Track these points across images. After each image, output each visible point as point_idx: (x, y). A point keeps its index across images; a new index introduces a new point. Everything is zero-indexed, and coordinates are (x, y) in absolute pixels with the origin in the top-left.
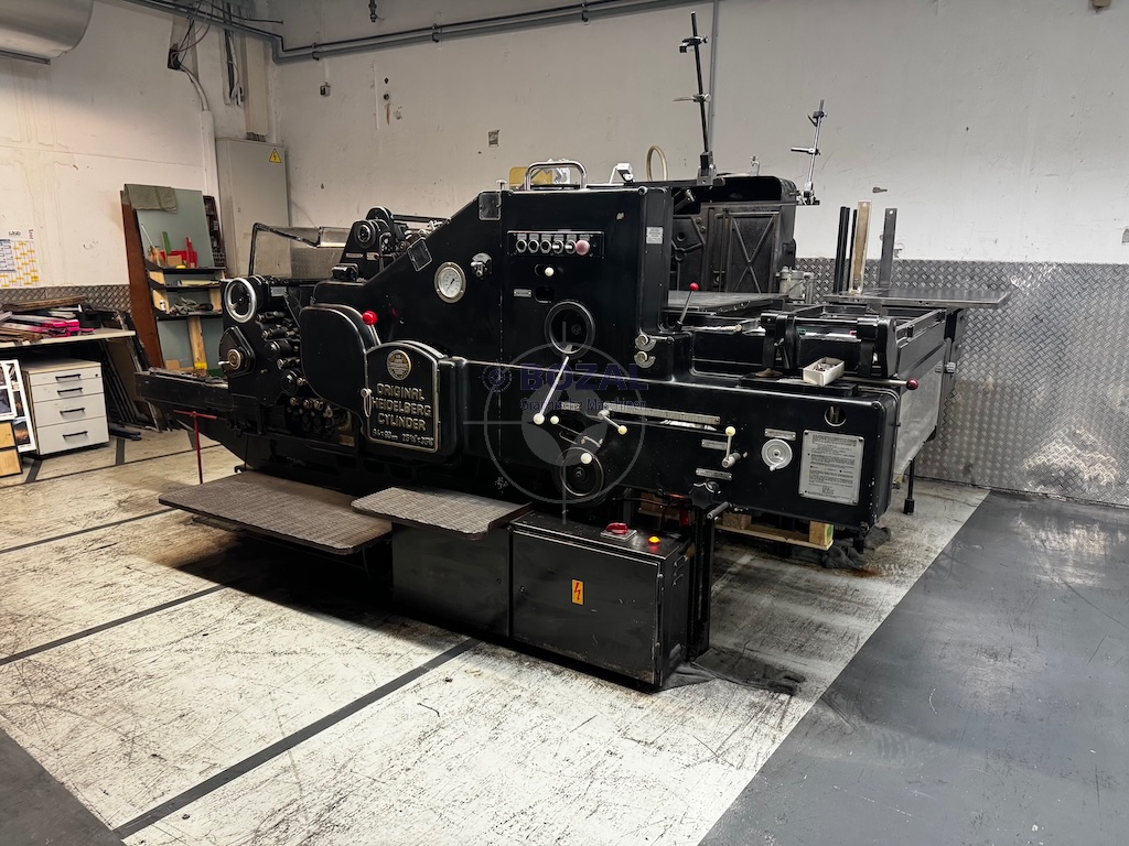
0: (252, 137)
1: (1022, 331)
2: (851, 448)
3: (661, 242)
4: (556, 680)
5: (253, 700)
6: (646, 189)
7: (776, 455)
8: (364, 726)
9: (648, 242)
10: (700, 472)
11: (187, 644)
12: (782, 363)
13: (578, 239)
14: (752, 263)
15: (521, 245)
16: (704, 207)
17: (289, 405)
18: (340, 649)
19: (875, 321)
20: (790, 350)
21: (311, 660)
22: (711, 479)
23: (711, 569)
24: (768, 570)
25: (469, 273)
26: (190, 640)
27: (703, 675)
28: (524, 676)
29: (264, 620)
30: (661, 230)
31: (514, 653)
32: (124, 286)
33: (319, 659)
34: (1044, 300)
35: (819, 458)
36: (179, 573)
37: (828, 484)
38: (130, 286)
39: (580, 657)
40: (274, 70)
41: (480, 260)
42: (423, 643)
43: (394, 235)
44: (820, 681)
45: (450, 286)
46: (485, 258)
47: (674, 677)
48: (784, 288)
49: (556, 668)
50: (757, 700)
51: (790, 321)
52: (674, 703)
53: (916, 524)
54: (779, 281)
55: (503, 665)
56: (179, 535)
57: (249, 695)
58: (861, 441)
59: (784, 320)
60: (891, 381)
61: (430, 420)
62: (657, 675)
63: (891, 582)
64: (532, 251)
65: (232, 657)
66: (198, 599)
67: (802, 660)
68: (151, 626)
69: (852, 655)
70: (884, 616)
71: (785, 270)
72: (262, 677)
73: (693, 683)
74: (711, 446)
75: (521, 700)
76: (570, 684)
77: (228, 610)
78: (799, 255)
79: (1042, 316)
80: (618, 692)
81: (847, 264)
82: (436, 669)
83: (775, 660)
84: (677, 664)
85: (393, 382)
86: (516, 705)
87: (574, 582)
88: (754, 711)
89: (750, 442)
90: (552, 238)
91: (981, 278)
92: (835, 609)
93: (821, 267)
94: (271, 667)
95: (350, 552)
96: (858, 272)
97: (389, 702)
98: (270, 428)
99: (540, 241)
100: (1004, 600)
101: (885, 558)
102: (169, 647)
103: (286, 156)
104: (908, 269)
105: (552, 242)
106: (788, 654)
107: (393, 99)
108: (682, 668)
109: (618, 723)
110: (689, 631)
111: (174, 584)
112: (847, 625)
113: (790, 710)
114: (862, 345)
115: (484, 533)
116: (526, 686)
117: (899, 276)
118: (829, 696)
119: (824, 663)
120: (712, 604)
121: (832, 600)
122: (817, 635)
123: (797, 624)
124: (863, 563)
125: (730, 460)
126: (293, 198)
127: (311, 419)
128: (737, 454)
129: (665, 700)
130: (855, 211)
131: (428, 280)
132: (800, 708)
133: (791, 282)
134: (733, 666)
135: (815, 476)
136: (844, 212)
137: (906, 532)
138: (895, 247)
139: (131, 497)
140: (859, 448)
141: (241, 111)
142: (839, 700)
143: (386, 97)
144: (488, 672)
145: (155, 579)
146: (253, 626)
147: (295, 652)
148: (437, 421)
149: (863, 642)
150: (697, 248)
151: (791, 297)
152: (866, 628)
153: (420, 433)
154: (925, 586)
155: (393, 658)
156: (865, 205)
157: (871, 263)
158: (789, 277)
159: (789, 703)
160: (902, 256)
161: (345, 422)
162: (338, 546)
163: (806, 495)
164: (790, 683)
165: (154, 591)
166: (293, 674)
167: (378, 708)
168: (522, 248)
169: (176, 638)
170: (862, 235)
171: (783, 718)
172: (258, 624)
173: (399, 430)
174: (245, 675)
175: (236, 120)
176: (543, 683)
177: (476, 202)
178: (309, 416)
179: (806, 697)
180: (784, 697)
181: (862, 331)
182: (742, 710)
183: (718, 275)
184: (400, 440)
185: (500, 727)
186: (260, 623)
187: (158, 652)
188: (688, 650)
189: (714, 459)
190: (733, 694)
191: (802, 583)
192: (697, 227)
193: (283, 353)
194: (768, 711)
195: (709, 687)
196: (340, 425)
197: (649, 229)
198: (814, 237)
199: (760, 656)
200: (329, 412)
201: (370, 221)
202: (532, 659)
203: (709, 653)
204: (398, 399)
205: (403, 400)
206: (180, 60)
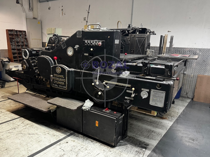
0: (34, 18)
1: (200, 64)
2: (163, 94)
3: (118, 43)
4: (92, 143)
5: (23, 146)
6: (115, 31)
7: (144, 95)
8: (47, 153)
9: (115, 43)
10: (126, 97)
11: (10, 131)
12: (146, 72)
13: (99, 42)
14: (140, 48)
15: (86, 43)
16: (130, 35)
17: (36, 78)
18: (44, 133)
19: (169, 64)
20: (148, 70)
21: (37, 136)
22: (129, 99)
23: (128, 117)
24: (142, 117)
25: (74, 49)
26: (11, 130)
27: (125, 143)
28: (84, 142)
29: (28, 126)
30: (119, 40)
31: (83, 136)
32: (7, 50)
33: (39, 136)
34: (206, 57)
35: (154, 96)
36: (12, 114)
37: (156, 102)
38: (8, 50)
39: (97, 138)
40: (39, 4)
41: (77, 46)
42: (63, 133)
43: (59, 40)
44: (153, 145)
45: (70, 52)
46: (78, 46)
47: (119, 144)
48: (147, 54)
49: (92, 140)
50: (138, 150)
51: (148, 63)
52: (118, 150)
53: (175, 106)
54: (146, 52)
55: (80, 139)
56: (13, 104)
57: (22, 145)
58: (165, 92)
59: (147, 63)
60: (173, 78)
61: (65, 83)
62: (115, 144)
63: (169, 121)
64: (88, 45)
65: (20, 135)
66: (15, 120)
67: (148, 140)
68: (4, 126)
69: (160, 139)
70: (168, 129)
71: (148, 49)
72: (26, 140)
73: (123, 145)
74: (129, 92)
75: (83, 148)
76: (95, 145)
77: (21, 123)
78: (151, 46)
79: (205, 61)
80: (106, 147)
81: (162, 48)
82: (65, 139)
83: (142, 140)
84: (120, 140)
85: (57, 74)
86: (82, 149)
87: (96, 121)
88: (137, 153)
89: (138, 91)
90: (93, 42)
91: (192, 52)
92: (156, 127)
93: (155, 48)
94: (28, 137)
95: (47, 112)
96: (164, 50)
97: (53, 147)
98: (33, 82)
99: (90, 42)
100: (195, 126)
101: (168, 115)
102: (7, 132)
103: (41, 22)
104: (175, 49)
105: (93, 43)
106: (145, 138)
107: (63, 10)
108: (121, 141)
109: (105, 155)
110: (123, 133)
111: (10, 116)
112: (159, 131)
113: (145, 153)
114: (166, 69)
115: (76, 110)
116: (85, 145)
117: (173, 51)
118: (154, 149)
119: (153, 141)
120: (128, 125)
121: (156, 125)
122: (152, 133)
123: (148, 131)
124: (163, 116)
125: (133, 95)
126: (43, 31)
127: (41, 81)
128: (135, 94)
129: (117, 150)
130: (164, 36)
131: (65, 51)
132: (148, 152)
133: (149, 52)
134: (133, 141)
135: (153, 100)
136: (162, 36)
137: (173, 108)
138: (173, 44)
139: (5, 95)
140: (164, 94)
141: (32, 13)
142: (157, 151)
143: (62, 10)
144: (76, 141)
145: (6, 115)
146: (25, 127)
147: (34, 134)
148: (67, 83)
149: (163, 136)
150: (128, 44)
151: (149, 56)
152: (163, 132)
153: (63, 85)
154: (177, 122)
155: (55, 136)
156: (166, 35)
157: (167, 48)
158: (148, 51)
159: (145, 151)
160: (174, 46)
161: (48, 82)
162: (44, 110)
163: (151, 104)
164: (145, 146)
165: (6, 118)
166: (33, 140)
167: (51, 149)
168: (86, 44)
169: (8, 130)
170: (165, 42)
171: (144, 155)
172: (27, 127)
173: (58, 85)
174: (22, 139)
175: (31, 14)
176: (88, 144)
177: (76, 33)
178: (40, 80)
179: (149, 150)
180: (144, 149)
181: (166, 66)
182: (134, 153)
183: (132, 50)
184: (59, 87)
185: (78, 155)
186: (27, 126)
187: (4, 133)
188: (122, 137)
189: (129, 95)
190: (132, 148)
191: (149, 120)
192: (128, 39)
193: (35, 66)
194: (140, 153)
195: (127, 146)
196: (47, 82)
197: (115, 40)
198: (154, 42)
199: (139, 139)
200: (44, 80)
201: (53, 37)
202: (87, 138)
203: (127, 137)
204: (58, 78)
205: (59, 78)
206: (19, 1)
